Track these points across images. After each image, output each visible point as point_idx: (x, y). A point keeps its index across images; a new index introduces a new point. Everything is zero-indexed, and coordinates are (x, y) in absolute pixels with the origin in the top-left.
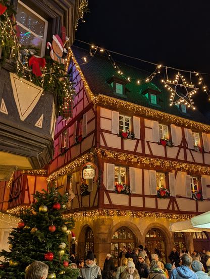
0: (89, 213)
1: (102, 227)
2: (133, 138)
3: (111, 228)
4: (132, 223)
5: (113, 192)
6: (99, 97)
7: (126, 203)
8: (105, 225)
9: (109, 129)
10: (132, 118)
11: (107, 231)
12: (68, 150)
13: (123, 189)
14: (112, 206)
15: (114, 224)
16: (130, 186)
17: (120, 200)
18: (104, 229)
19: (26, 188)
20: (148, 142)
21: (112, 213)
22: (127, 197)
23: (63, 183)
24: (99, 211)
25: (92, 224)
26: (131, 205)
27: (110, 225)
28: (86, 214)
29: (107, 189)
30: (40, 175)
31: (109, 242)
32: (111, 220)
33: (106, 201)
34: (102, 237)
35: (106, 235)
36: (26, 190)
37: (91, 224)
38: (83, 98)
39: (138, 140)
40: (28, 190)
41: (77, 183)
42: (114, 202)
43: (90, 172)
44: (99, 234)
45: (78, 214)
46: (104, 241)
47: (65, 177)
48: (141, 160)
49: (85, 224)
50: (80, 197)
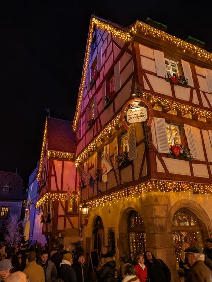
0: (134, 189)
1: (157, 207)
2: (185, 85)
3: (169, 210)
4: (195, 203)
5: (167, 156)
6: (137, 26)
7: (187, 172)
8: (159, 205)
9: (154, 71)
10: (180, 62)
11: (164, 214)
12: (96, 120)
13: (182, 152)
14: (169, 176)
15: (172, 204)
16: (189, 148)
17: (178, 167)
18: (159, 211)
19: (53, 174)
20: (204, 93)
21: (171, 186)
22: (187, 164)
23: (94, 162)
24: (151, 183)
25: (139, 205)
26: (195, 176)
27: (167, 205)
28: (128, 191)
29: (160, 152)
30: (67, 159)
31: (169, 230)
32: (167, 197)
33: (160, 169)
34: (158, 222)
35: (164, 220)
36: (53, 176)
37: (136, 206)
38: (112, 51)
39: (192, 89)
40: (55, 176)
41: (111, 156)
42: (171, 171)
43: (138, 113)
44: (153, 218)
45: (117, 194)
46: (162, 229)
47: (95, 155)
48: (200, 113)
49: (127, 207)
50: (117, 171)
